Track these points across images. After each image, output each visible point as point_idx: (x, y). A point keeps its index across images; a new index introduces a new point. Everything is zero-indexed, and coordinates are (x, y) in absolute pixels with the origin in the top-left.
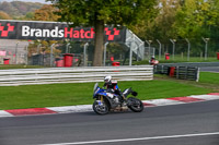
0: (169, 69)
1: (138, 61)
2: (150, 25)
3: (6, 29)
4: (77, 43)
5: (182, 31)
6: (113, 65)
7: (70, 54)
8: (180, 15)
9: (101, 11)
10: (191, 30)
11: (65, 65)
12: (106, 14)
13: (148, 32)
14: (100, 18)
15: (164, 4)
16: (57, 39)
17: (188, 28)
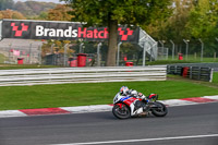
0: (183, 69)
1: (151, 61)
2: (164, 25)
3: (20, 28)
4: (91, 43)
5: (195, 32)
6: (127, 65)
7: (84, 54)
8: (193, 16)
9: (115, 11)
10: (204, 31)
11: (79, 65)
12: (119, 14)
13: (161, 32)
14: (113, 18)
15: (177, 4)
16: (71, 39)
17: (201, 28)
